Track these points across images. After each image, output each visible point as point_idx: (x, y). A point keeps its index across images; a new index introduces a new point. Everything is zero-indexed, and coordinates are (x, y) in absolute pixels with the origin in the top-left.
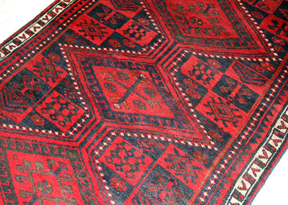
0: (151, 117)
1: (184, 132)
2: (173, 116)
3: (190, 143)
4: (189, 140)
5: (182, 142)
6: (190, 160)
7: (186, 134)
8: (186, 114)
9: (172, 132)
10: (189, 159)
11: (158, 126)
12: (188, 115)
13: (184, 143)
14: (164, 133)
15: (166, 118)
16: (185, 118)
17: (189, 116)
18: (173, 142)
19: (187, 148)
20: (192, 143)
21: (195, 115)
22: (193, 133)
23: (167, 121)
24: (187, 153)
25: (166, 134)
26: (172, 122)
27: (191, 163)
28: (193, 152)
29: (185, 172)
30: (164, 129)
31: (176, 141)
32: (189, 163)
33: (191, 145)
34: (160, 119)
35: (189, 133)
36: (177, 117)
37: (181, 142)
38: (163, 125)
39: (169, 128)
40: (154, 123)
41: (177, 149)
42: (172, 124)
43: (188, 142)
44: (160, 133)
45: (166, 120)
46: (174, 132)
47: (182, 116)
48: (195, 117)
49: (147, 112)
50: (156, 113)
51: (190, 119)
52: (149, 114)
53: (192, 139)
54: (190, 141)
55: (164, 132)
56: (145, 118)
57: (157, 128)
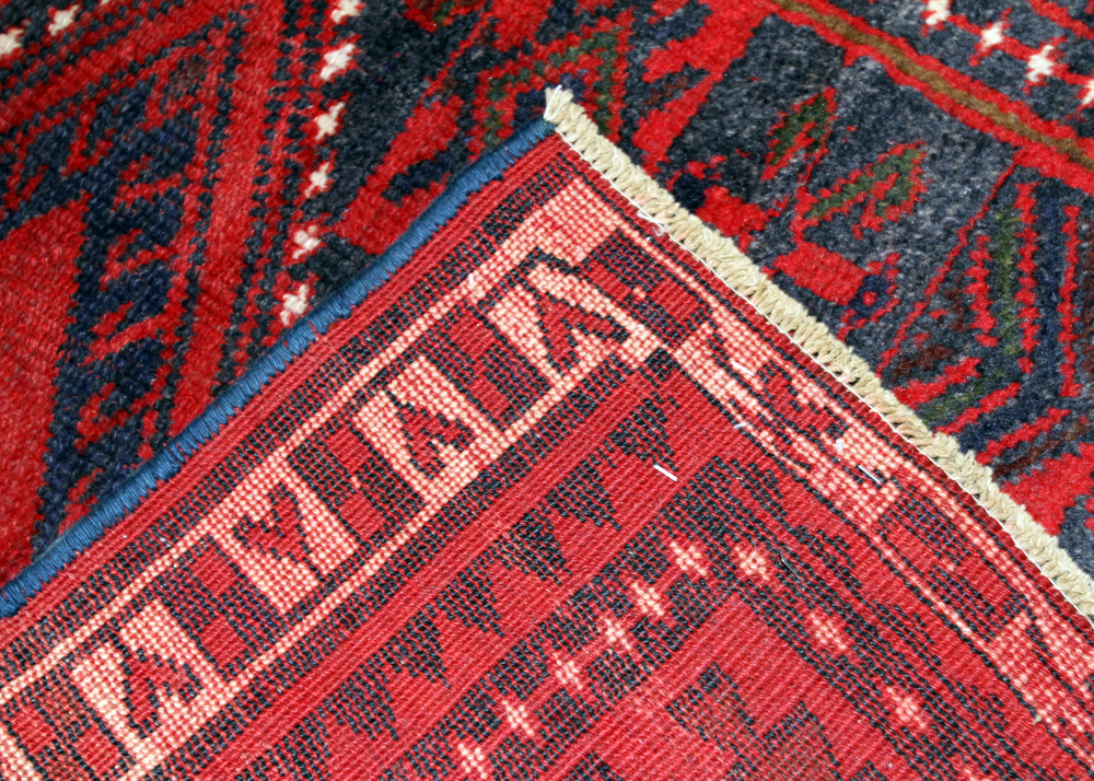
0: (69, 428)
1: (224, 112)
2: (65, 220)
3: (338, 60)
4: (306, 72)
5: (326, 124)
6: (488, 56)
7: (252, 92)
8: (43, 103)
9: (231, 220)
10: (482, 63)
11: (171, 349)
12: (54, 83)
13: (337, 109)
14: (240, 293)
15: (87, 287)
16: (85, 109)
17: (61, 73)
18: (326, 208)
19: (383, 86)
20: (334, 46)
21: (50, 20)
22: (237, 36)
23: (115, 272)
24: (426, 84)
25: (251, 268)
26: (124, 226)
27: (516, 48)
28: (414, 30)
29: (602, 98)
30: (195, 292)
31: (319, 179)
32: (518, 62)
33: (354, 55)
34: (95, 336)
35: (230, 69)
36: (77, 186)
37: (328, 139)
38: (156, 307)
39: (186, 250)
40: (132, 398)
41: (392, 167)
42: (155, 227)
43: (326, 73)
44: (237, 334)
45: (107, 278)
46: (231, 202)
47: (59, 139)
48: (77, 17)
49: (20, 467)
50: (22, 383)
51: (95, 68)
52: (32, 446)
53: (292, 42)
54: (320, 62)
55: (229, 296)
56: (85, 484)
57: (183, 360)
